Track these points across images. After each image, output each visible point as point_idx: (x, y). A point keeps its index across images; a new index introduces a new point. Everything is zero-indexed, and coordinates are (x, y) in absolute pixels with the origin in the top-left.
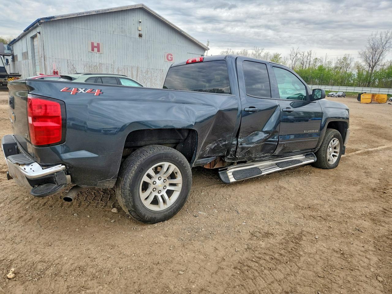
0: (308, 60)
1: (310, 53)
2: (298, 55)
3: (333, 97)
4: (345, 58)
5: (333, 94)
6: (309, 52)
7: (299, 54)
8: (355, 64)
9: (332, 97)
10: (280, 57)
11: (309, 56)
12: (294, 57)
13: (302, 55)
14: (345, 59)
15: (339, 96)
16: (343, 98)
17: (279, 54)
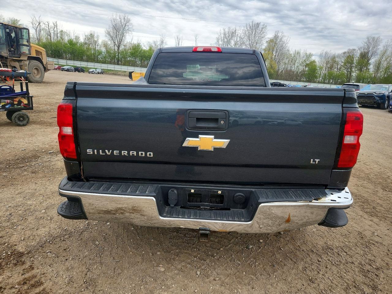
0: (55, 32)
1: (56, 24)
2: (41, 24)
3: (94, 73)
4: (91, 34)
5: (93, 71)
6: (54, 23)
8: (102, 42)
9: (92, 73)
11: (56, 28)
13: (47, 26)
14: (92, 36)
15: (98, 73)
16: (102, 75)
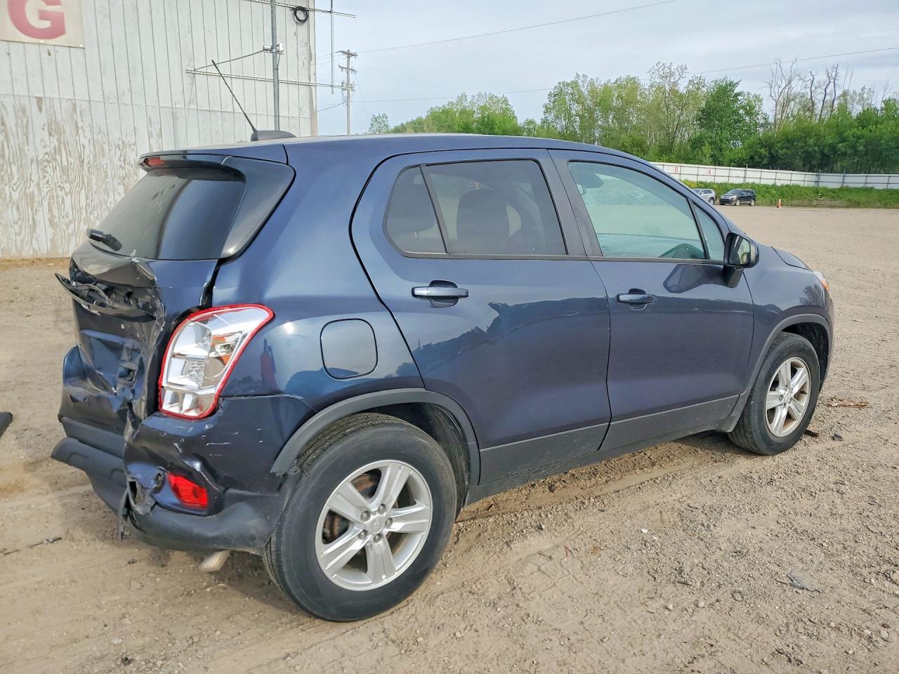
0: (828, 98)
1: (834, 73)
2: (793, 83)
6: (830, 70)
7: (798, 78)
10: (737, 90)
11: (832, 84)
12: (781, 90)
13: (809, 83)
17: (735, 82)
